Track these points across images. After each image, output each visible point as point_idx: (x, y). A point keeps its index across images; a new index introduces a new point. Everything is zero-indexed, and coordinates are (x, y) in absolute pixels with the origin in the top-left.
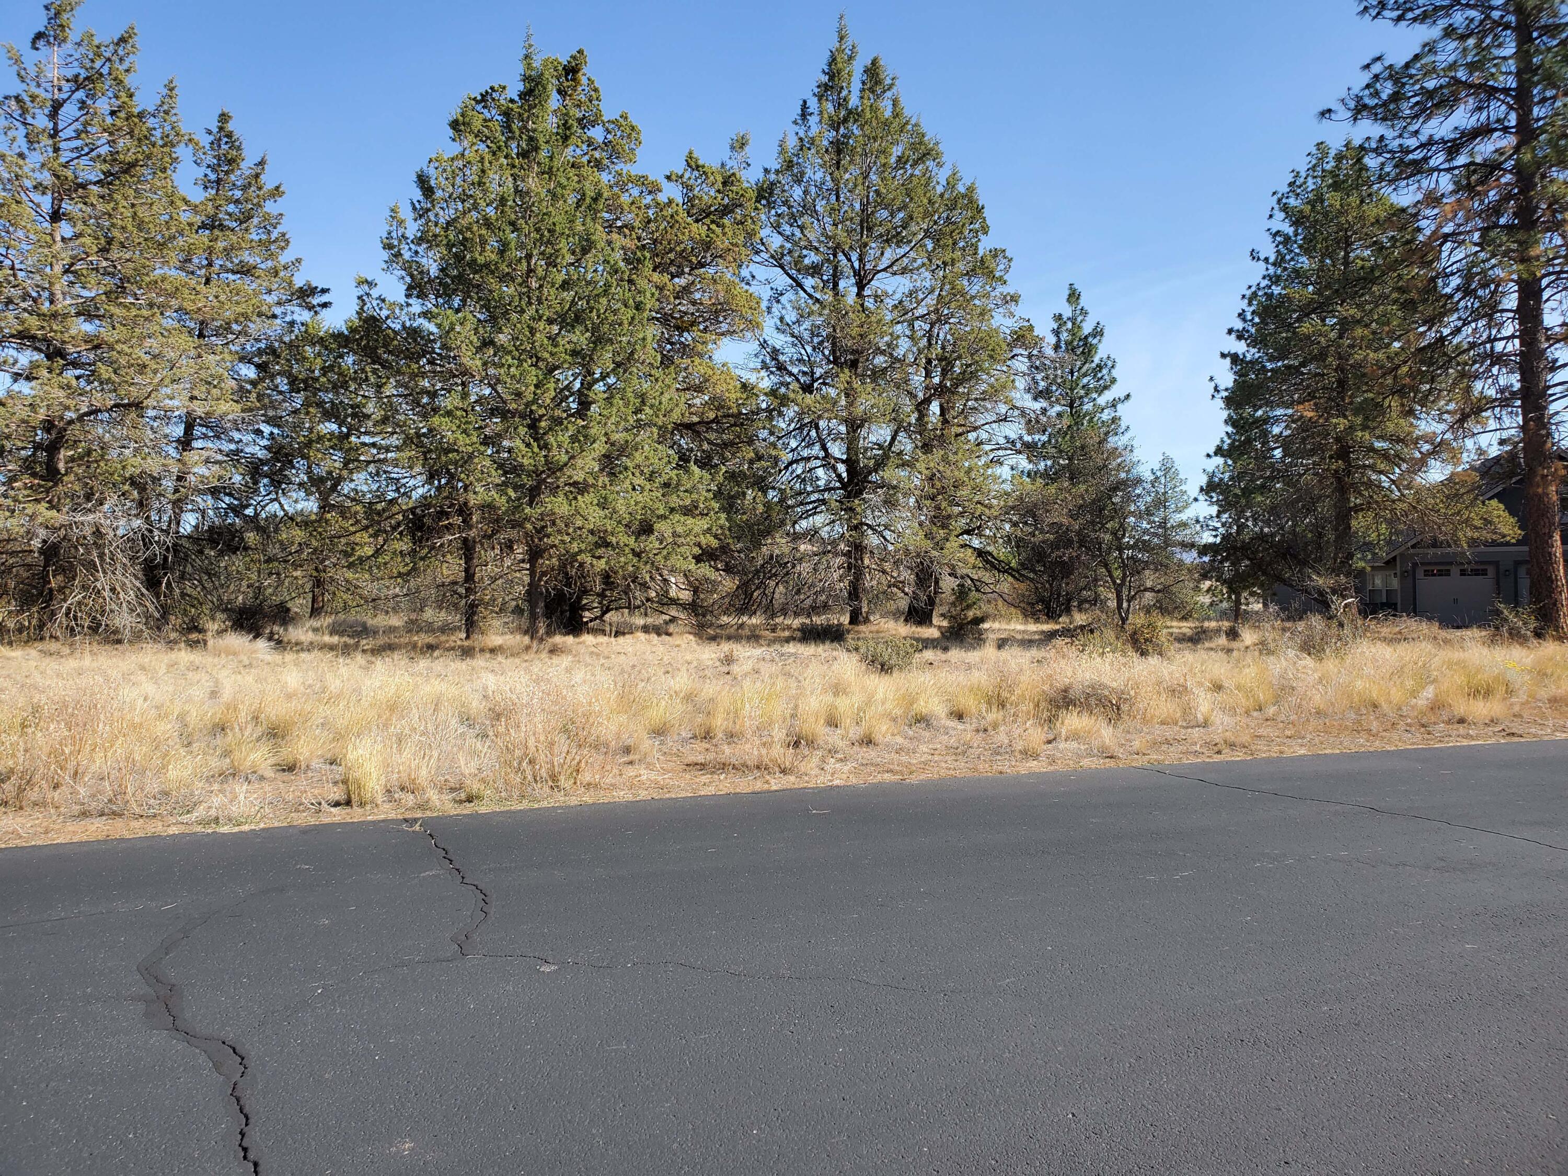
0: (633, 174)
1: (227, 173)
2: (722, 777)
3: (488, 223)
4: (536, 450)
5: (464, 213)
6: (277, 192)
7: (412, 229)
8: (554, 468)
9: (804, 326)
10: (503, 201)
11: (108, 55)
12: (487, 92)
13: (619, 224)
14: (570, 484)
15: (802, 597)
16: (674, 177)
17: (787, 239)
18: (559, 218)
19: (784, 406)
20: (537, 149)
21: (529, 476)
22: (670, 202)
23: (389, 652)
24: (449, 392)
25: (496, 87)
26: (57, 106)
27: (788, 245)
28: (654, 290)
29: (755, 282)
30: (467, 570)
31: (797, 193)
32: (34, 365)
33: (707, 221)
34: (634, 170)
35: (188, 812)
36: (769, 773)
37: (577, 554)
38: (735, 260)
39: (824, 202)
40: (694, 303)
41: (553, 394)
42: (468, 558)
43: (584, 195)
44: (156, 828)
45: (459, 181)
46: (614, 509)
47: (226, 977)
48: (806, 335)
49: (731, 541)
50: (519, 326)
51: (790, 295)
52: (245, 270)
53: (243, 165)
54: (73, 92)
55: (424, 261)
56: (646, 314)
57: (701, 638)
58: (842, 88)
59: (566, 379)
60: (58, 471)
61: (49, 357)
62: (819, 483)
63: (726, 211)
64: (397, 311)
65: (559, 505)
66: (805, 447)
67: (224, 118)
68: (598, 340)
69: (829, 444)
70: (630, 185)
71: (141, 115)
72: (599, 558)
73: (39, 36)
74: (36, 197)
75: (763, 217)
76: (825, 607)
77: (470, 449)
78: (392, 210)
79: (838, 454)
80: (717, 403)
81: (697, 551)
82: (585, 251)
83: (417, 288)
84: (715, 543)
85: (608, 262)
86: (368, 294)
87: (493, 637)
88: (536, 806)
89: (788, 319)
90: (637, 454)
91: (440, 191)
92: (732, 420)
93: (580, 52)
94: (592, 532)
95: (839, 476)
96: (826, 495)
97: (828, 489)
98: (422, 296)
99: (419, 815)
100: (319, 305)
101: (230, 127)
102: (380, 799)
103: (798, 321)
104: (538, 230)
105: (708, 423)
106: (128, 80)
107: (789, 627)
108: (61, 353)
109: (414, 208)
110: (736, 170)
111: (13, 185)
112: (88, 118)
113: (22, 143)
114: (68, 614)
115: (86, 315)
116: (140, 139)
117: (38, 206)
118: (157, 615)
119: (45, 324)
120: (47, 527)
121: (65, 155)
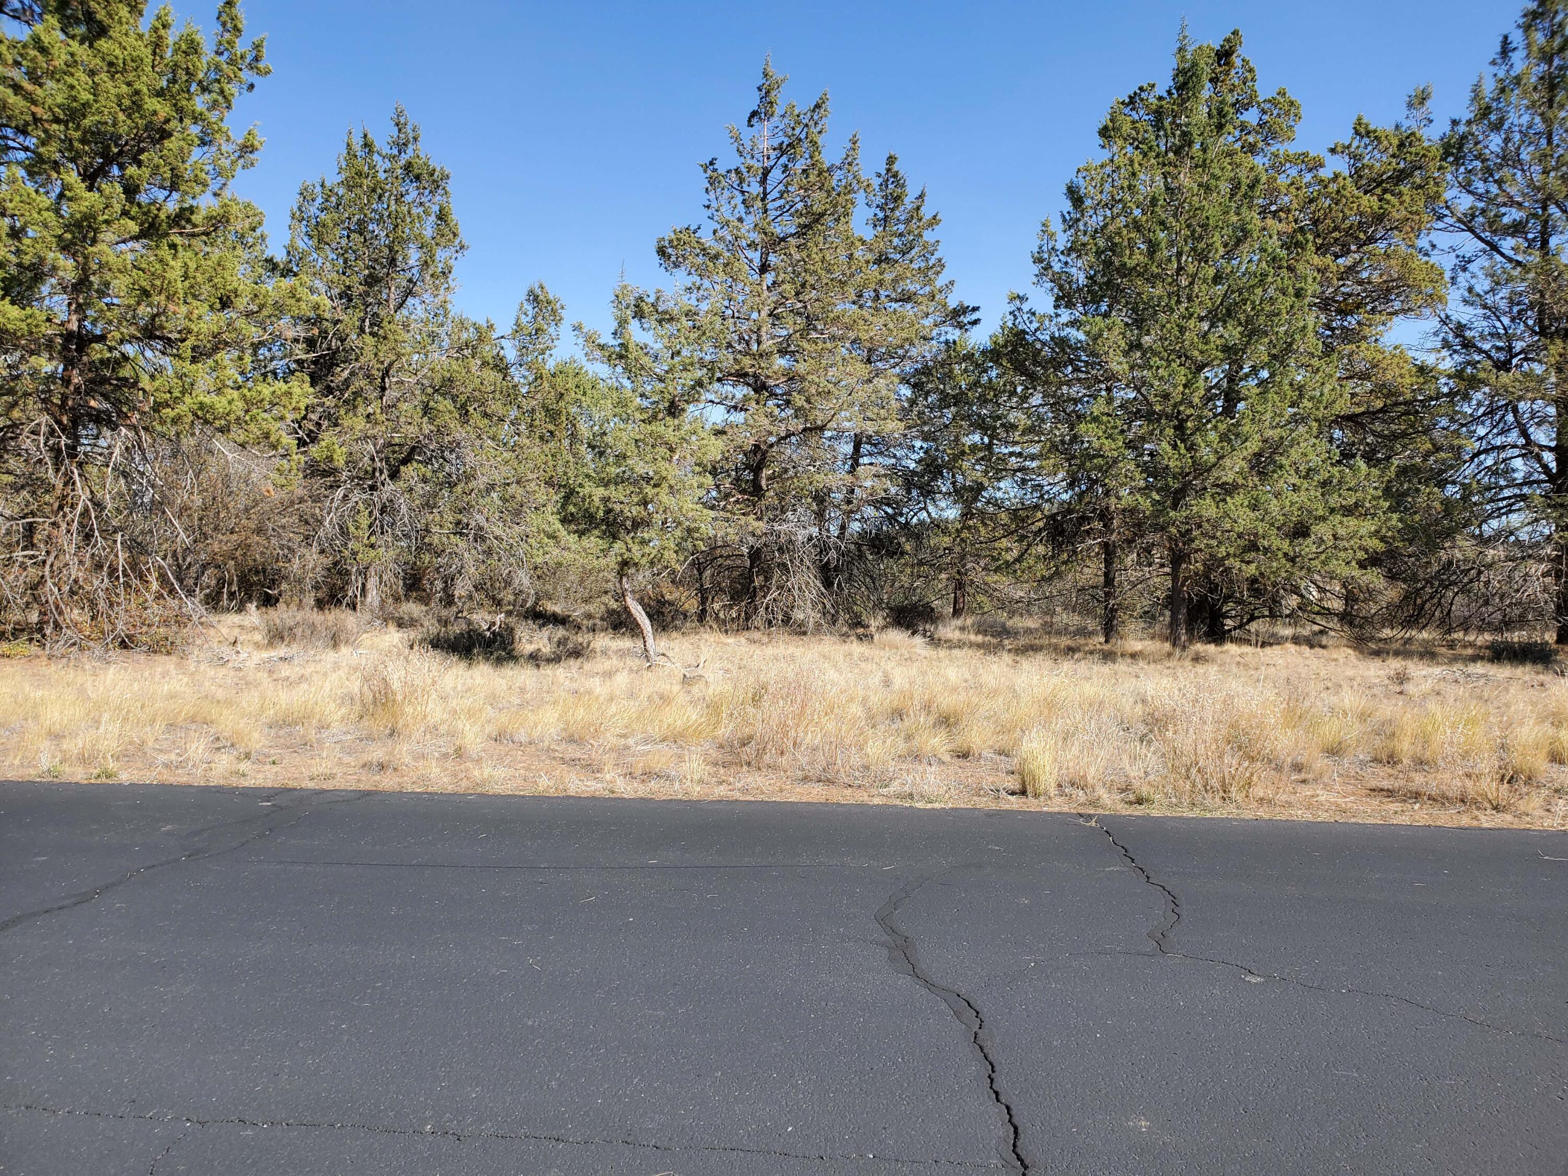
0: (1291, 152)
1: (892, 210)
2: (1417, 806)
3: (1137, 226)
4: (1183, 451)
5: (1113, 218)
6: (935, 221)
7: (1062, 241)
8: (1201, 470)
9: (1501, 295)
10: (1154, 201)
11: (804, 121)
12: (1135, 93)
13: (1273, 208)
14: (1217, 486)
15: (1491, 609)
16: (1339, 149)
17: (1480, 197)
18: (1212, 211)
19: (1473, 388)
20: (1190, 144)
21: (1174, 477)
22: (1336, 176)
23: (1031, 653)
24: (1095, 399)
25: (1145, 86)
26: (766, 172)
27: (1481, 205)
28: (1316, 274)
29: (1436, 252)
30: (1106, 575)
31: (1495, 142)
32: (746, 398)
33: (1378, 191)
34: (1292, 148)
35: (886, 786)
36: (1478, 808)
37: (1223, 559)
38: (1412, 229)
39: (1532, 148)
40: (1361, 283)
41: (1203, 392)
42: (1108, 563)
43: (1239, 183)
44: (862, 797)
45: (1107, 187)
46: (1266, 510)
47: (949, 938)
48: (1503, 305)
49: (1400, 544)
50: (1168, 326)
51: (1483, 261)
52: (906, 298)
53: (907, 200)
54: (778, 158)
55: (1073, 271)
56: (1306, 301)
57: (1362, 652)
58: (1556, 12)
59: (1216, 376)
60: (761, 488)
61: (756, 391)
62: (1516, 475)
63: (1401, 176)
64: (1047, 323)
65: (1207, 508)
66: (1498, 434)
67: (891, 160)
68: (1252, 333)
69: (1531, 430)
70: (1288, 165)
71: (829, 170)
72: (1248, 563)
73: (754, 114)
74: (750, 254)
75: (1449, 177)
76: (1522, 622)
77: (1116, 454)
78: (1044, 225)
79: (1544, 441)
80: (1387, 391)
81: (1361, 555)
82: (1239, 242)
83: (1065, 299)
84: (1380, 547)
85: (1265, 251)
86: (1019, 309)
87: (1132, 642)
88: (1208, 815)
89: (1478, 289)
90: (1292, 451)
91: (1089, 200)
92: (1402, 408)
93: (1235, 33)
94: (1240, 536)
95: (1545, 467)
96: (1525, 490)
97: (1527, 482)
98: (1070, 305)
99: (1092, 812)
100: (969, 323)
101: (895, 168)
102: (1053, 791)
103: (1492, 290)
104: (1188, 226)
105: (1374, 413)
106: (820, 140)
107: (1472, 645)
108: (764, 387)
109: (1064, 220)
110: (1414, 128)
111: (734, 246)
112: (789, 179)
113: (741, 208)
114: (767, 609)
115: (783, 352)
116: (828, 192)
117: (751, 261)
118: (832, 611)
119: (755, 363)
120: (754, 535)
121: (772, 214)
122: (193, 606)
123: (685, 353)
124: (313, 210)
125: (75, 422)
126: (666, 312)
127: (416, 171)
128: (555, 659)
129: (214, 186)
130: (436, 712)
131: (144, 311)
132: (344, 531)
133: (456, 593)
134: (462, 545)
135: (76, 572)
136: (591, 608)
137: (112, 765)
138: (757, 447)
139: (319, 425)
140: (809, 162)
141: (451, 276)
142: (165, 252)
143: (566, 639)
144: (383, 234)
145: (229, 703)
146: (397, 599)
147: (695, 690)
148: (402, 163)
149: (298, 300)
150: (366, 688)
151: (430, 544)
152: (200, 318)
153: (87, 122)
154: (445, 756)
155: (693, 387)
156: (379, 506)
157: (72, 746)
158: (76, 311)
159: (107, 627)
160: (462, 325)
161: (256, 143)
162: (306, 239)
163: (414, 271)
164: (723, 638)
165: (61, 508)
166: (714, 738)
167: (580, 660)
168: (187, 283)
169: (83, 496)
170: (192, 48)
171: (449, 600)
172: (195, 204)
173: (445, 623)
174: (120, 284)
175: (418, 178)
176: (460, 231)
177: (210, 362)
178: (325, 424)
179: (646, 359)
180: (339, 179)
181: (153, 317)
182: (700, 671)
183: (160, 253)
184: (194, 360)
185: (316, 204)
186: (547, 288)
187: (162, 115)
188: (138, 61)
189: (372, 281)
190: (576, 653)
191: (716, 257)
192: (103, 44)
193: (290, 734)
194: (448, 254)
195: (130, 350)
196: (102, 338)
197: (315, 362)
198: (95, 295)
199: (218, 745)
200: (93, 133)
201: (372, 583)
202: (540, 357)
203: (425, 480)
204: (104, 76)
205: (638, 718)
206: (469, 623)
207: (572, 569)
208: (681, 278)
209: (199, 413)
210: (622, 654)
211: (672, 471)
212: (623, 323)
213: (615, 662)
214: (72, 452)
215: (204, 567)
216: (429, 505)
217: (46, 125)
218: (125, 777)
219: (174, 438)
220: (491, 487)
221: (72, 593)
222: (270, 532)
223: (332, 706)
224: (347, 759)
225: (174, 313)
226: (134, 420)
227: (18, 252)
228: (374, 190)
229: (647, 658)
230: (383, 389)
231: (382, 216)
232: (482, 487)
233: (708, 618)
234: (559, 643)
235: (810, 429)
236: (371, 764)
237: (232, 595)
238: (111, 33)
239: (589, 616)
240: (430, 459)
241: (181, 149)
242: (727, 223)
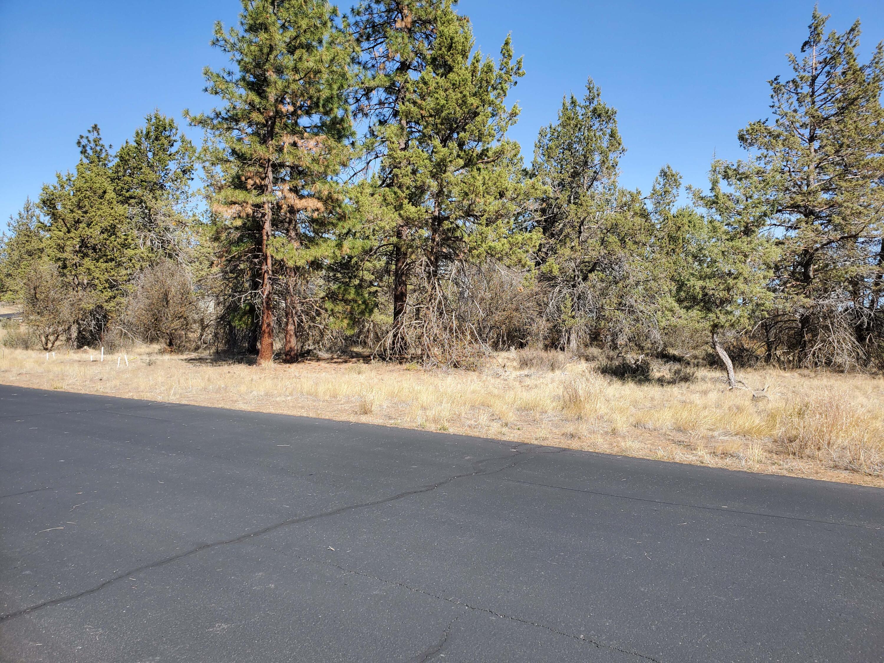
11: (842, 41)
26: (814, 78)
32: (799, 221)
44: (879, 483)
54: (823, 68)
60: (809, 277)
61: (806, 216)
71: (861, 69)
73: (806, 44)
74: (802, 131)
106: (854, 52)
108: (812, 213)
111: (791, 127)
112: (831, 80)
113: (796, 104)
114: (814, 355)
115: (826, 189)
116: (860, 83)
117: (803, 135)
118: (864, 357)
119: (805, 198)
120: (804, 307)
121: (818, 104)
122: (486, 348)
123: (755, 196)
124: (545, 141)
125: (437, 259)
126: (744, 173)
127: (599, 112)
128: (672, 382)
129: (497, 136)
130: (602, 408)
131: (466, 203)
132: (559, 309)
133: (619, 343)
134: (622, 316)
135: (436, 330)
136: (697, 352)
137: (446, 424)
138: (806, 251)
139: (546, 254)
140: (847, 66)
141: (617, 167)
142: (475, 173)
143: (680, 370)
144: (581, 149)
145: (499, 397)
146: (586, 346)
147: (760, 404)
148: (591, 109)
149: (536, 190)
150: (565, 393)
151: (604, 316)
152: (490, 204)
153: (443, 114)
154: (606, 433)
155: (760, 217)
156: (577, 295)
157: (430, 414)
158: (438, 206)
159: (448, 357)
160: (623, 193)
161: (517, 111)
162: (542, 157)
163: (597, 167)
164: (782, 373)
165: (430, 300)
166: (771, 435)
167: (687, 383)
168: (484, 187)
169: (439, 295)
170: (489, 69)
171: (614, 347)
172: (489, 146)
173: (612, 359)
174: (456, 191)
175: (599, 116)
176: (623, 142)
177: (494, 225)
178: (550, 253)
179: (730, 203)
180: (559, 123)
181: (470, 205)
182: (764, 393)
183: (473, 173)
184: (487, 225)
185: (547, 138)
186: (672, 168)
187: (475, 105)
188: (465, 80)
189: (575, 174)
190: (686, 379)
191: (778, 136)
192: (451, 75)
193: (527, 415)
194: (615, 155)
195: (460, 223)
196: (448, 218)
197: (546, 221)
198: (445, 197)
199: (493, 418)
200: (446, 119)
201: (573, 337)
202: (667, 207)
203: (602, 281)
204: (451, 91)
205: (720, 420)
206: (624, 359)
207: (686, 329)
208: (755, 152)
209: (489, 251)
210: (715, 381)
211: (746, 270)
212: (715, 183)
213: (709, 385)
214: (435, 273)
215: (491, 328)
216: (604, 294)
217: (427, 119)
218: (452, 431)
219: (478, 265)
220: (637, 284)
221: (435, 340)
222: (522, 310)
223: (549, 401)
224: (555, 430)
225: (479, 203)
226: (461, 257)
227: (415, 181)
228: (576, 126)
229: (730, 384)
230: (580, 232)
231: (580, 139)
232: (633, 283)
233: (772, 360)
234: (675, 373)
235: (846, 237)
236: (567, 434)
237: (504, 342)
238: (454, 70)
239: (696, 357)
240: (604, 269)
241: (483, 120)
242: (786, 114)
